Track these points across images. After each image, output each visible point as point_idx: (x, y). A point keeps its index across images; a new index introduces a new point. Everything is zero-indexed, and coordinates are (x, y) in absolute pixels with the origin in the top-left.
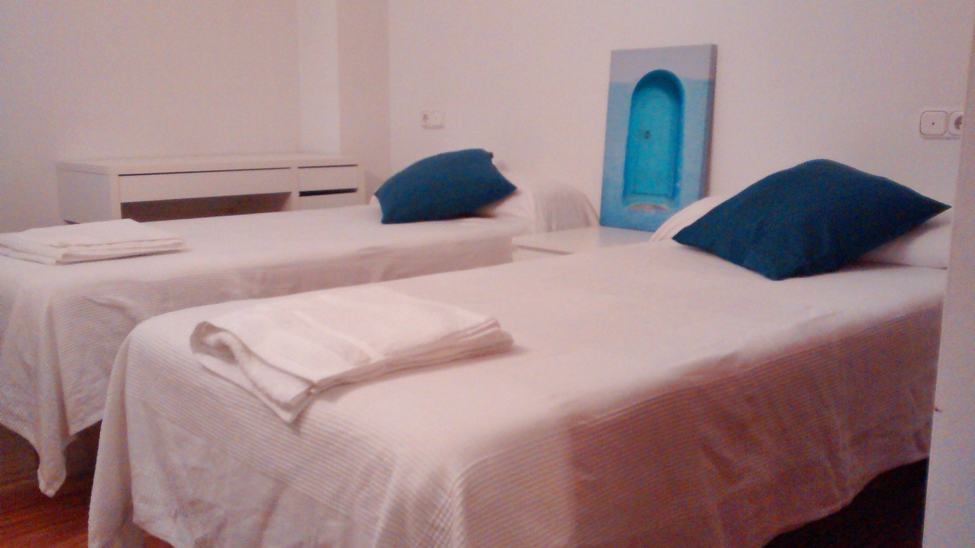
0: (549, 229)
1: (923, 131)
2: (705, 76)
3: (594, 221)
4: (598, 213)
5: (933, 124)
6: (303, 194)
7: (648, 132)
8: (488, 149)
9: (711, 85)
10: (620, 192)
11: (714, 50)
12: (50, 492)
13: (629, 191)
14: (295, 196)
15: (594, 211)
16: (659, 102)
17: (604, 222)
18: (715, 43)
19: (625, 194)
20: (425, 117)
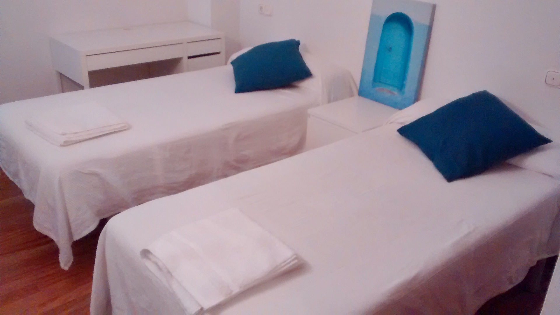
0: (329, 101)
1: (547, 82)
2: (427, 22)
3: (356, 92)
4: (358, 86)
5: (553, 79)
6: (190, 57)
7: (391, 48)
8: (297, 39)
9: (430, 28)
10: (371, 78)
11: (434, 7)
12: (66, 268)
13: (376, 80)
14: (185, 60)
15: (355, 84)
16: (398, 31)
17: (361, 93)
18: (434, 3)
19: (374, 80)
20: (261, 8)
